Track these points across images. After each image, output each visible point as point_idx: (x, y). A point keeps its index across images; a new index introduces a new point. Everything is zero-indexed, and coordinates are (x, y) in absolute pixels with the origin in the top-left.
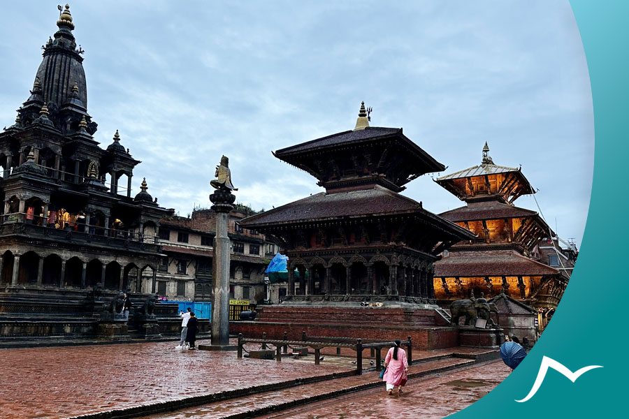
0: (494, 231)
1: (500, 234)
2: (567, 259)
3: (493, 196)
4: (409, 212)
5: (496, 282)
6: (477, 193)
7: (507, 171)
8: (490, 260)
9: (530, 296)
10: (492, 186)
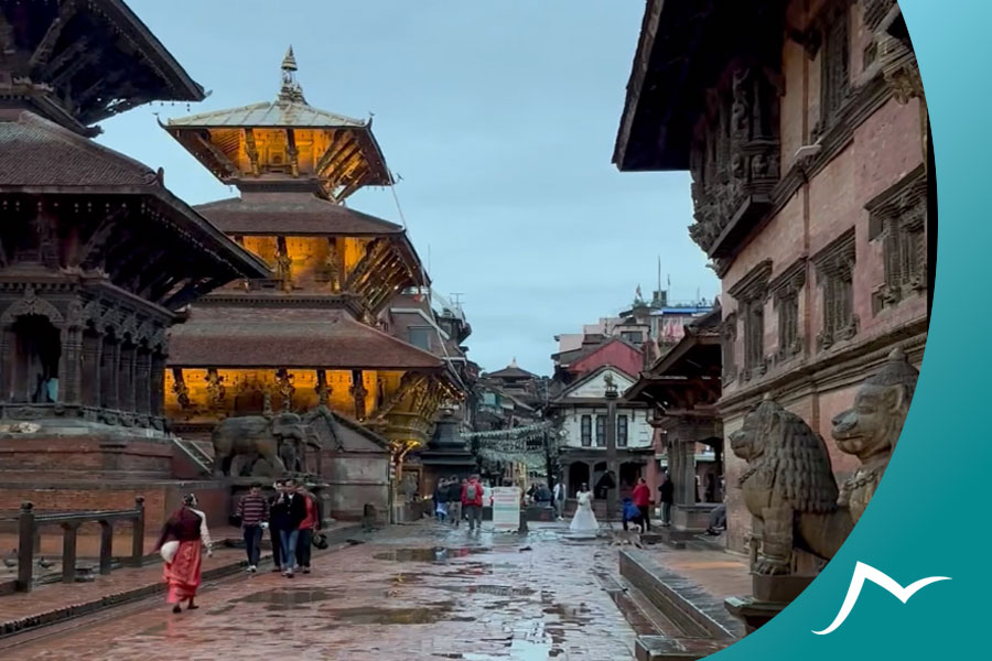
0: (302, 263)
1: (316, 272)
2: (447, 337)
3: (302, 179)
4: (126, 191)
5: (304, 381)
6: (267, 168)
7: (340, 123)
8: (290, 331)
9: (374, 414)
10: (302, 156)
